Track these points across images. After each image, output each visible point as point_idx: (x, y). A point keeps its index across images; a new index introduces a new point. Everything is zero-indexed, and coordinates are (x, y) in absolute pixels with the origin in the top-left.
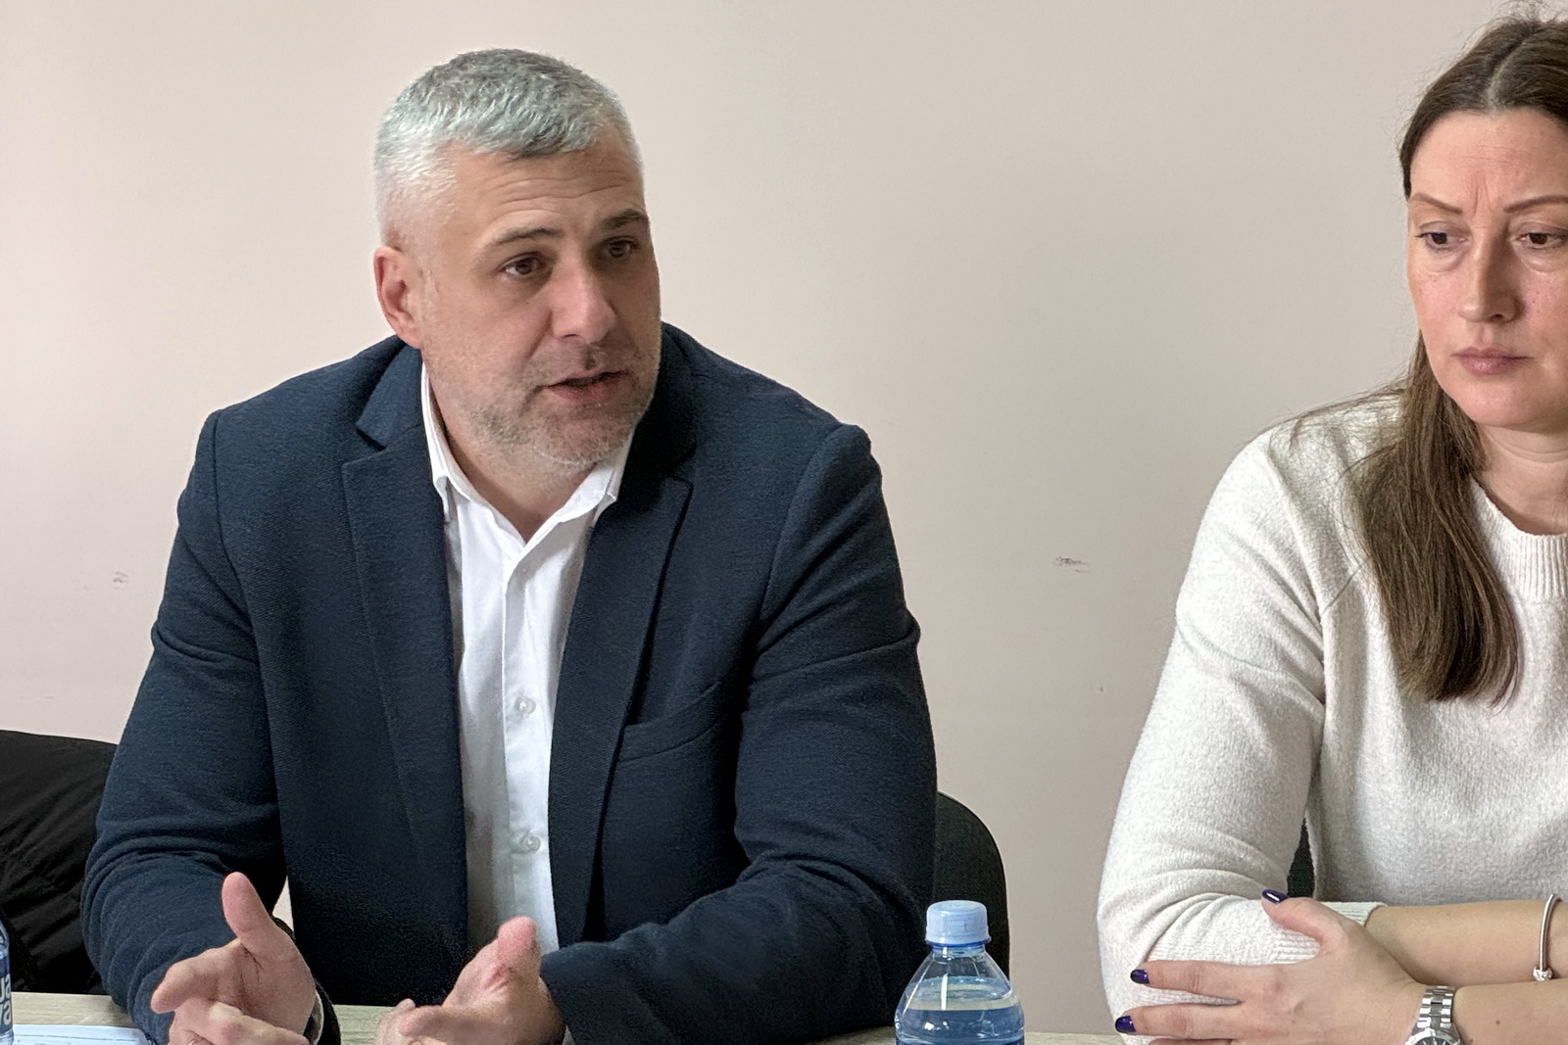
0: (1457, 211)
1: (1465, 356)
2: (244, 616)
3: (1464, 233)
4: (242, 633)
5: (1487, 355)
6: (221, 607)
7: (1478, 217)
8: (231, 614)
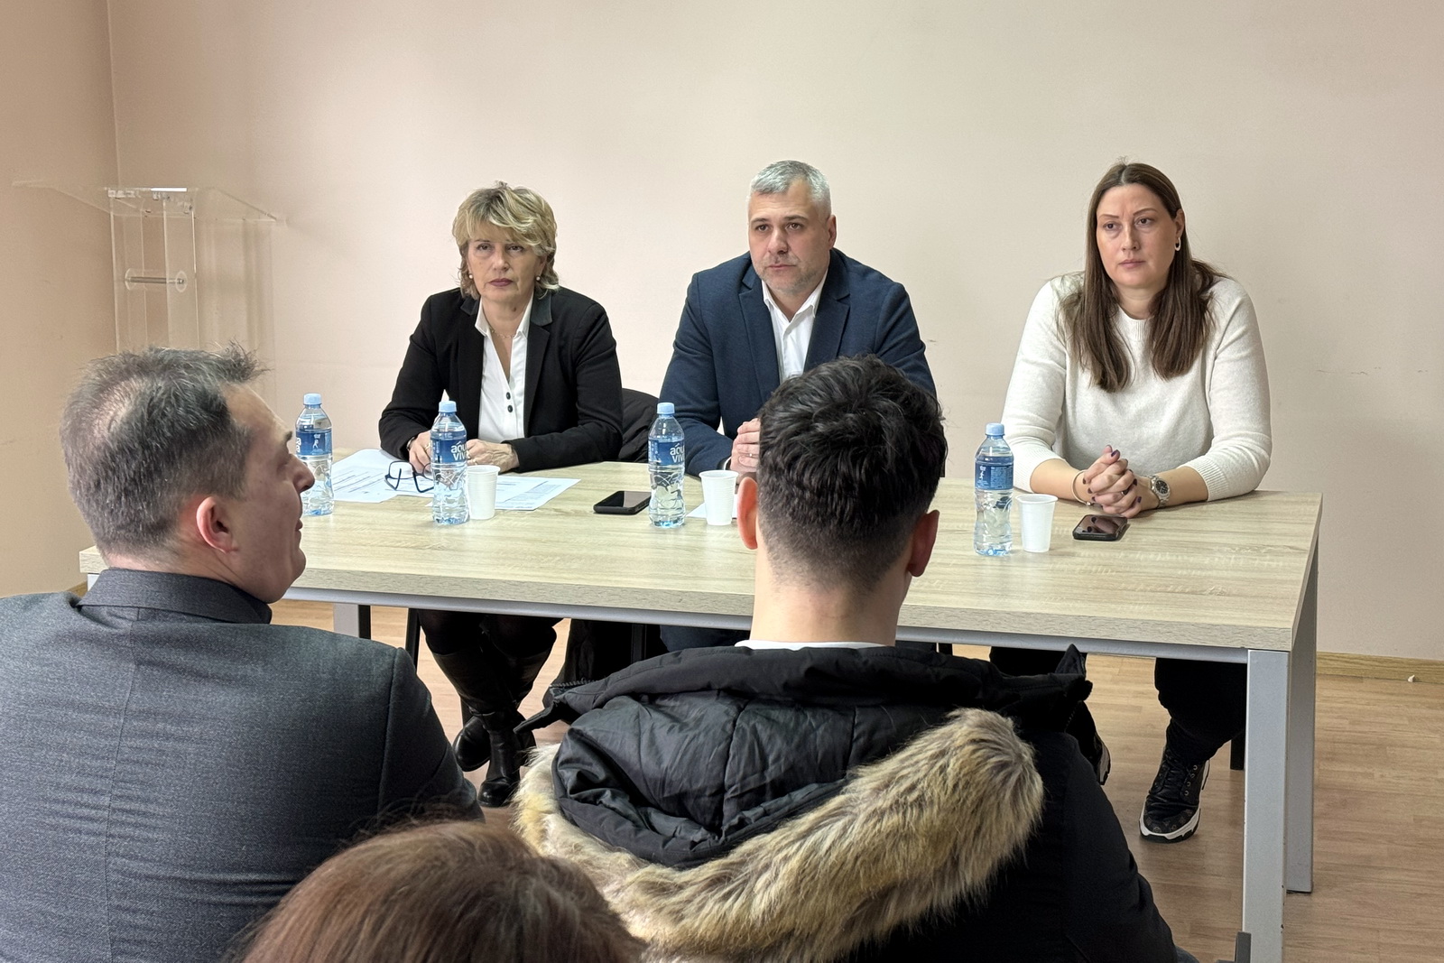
0: (1117, 217)
1: (1123, 263)
2: (708, 340)
3: (1119, 225)
4: (707, 347)
5: (1131, 262)
6: (700, 338)
7: (1124, 219)
8: (704, 341)
